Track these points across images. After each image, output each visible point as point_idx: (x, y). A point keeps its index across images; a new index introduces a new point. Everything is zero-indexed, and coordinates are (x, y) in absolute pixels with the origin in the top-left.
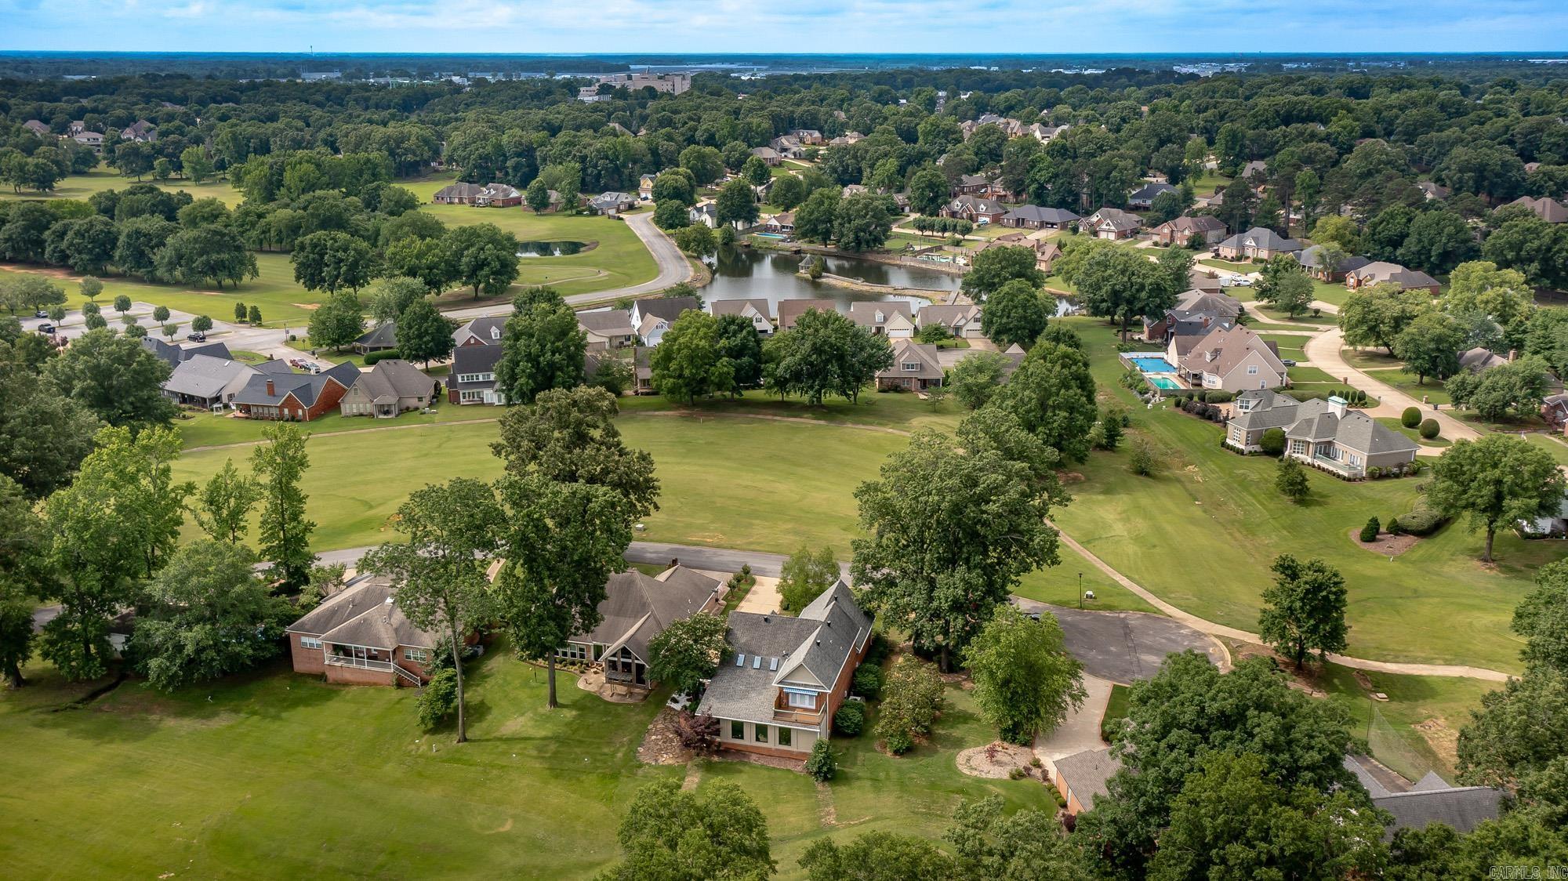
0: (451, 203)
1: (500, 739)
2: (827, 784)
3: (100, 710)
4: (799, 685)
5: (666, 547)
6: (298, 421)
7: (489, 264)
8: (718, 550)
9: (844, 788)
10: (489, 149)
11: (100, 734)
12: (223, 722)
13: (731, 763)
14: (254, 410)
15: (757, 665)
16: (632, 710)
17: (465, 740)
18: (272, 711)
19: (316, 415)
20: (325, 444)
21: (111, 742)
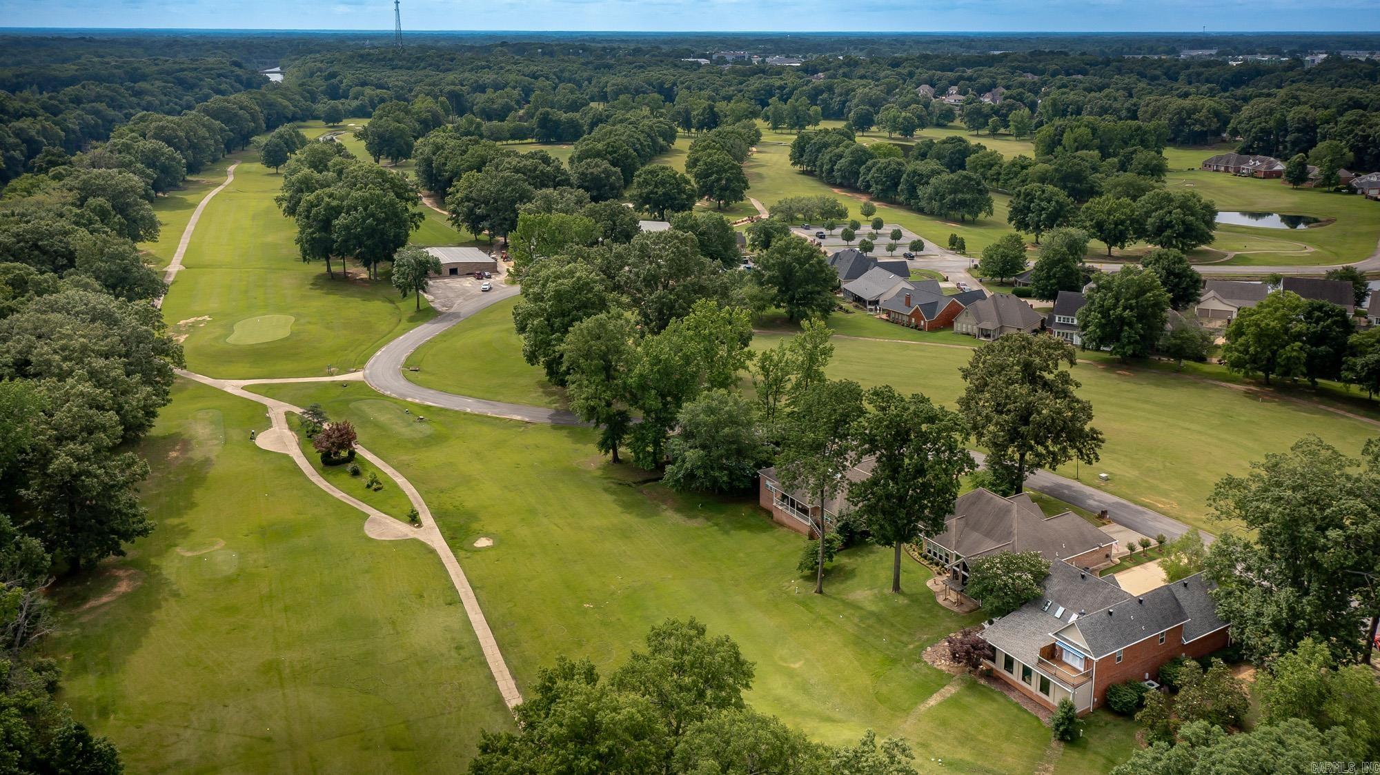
0: (1217, 171)
1: (843, 601)
2: (1062, 744)
3: (642, 492)
4: (1070, 643)
5: (1116, 499)
6: (920, 330)
7: (1172, 227)
8: (1162, 516)
9: (1076, 755)
10: (1272, 123)
11: (627, 507)
12: (697, 524)
13: (992, 691)
14: (892, 315)
15: (1058, 614)
16: (950, 617)
17: (821, 592)
18: (728, 526)
19: (935, 327)
20: (923, 351)
21: (629, 513)
